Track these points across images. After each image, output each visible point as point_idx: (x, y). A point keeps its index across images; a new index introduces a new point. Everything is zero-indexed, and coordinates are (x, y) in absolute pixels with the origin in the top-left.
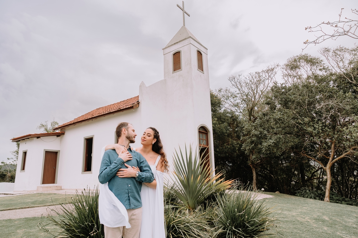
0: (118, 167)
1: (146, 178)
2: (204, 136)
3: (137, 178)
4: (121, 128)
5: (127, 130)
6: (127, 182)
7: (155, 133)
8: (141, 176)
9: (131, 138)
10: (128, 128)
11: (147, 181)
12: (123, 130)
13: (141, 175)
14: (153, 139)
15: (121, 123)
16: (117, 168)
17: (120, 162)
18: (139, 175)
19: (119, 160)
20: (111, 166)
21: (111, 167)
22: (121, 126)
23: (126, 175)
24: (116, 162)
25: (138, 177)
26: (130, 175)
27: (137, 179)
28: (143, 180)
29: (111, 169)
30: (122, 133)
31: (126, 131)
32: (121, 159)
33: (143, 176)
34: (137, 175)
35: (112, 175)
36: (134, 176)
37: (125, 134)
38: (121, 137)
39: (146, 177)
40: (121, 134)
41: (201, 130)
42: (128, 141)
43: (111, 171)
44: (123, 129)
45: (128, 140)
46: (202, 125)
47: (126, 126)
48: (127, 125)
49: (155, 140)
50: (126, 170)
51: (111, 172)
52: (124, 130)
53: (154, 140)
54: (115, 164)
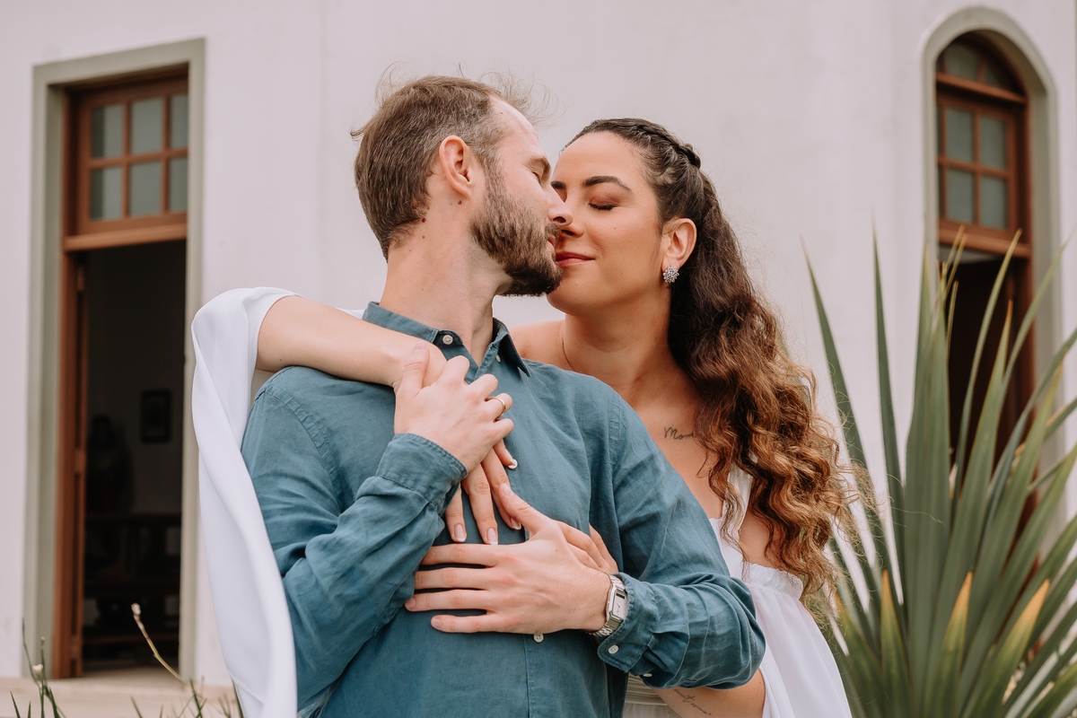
0: (411, 535)
1: (696, 641)
2: (990, 129)
3: (612, 640)
4: (417, 133)
5: (486, 162)
6: (521, 692)
7: (662, 162)
8: (650, 617)
9: (521, 240)
10: (490, 140)
11: (704, 669)
12: (448, 156)
13: (650, 607)
14: (660, 232)
15: (421, 87)
16: (402, 550)
17: (425, 478)
18: (636, 612)
19: (418, 458)
20: (339, 533)
21: (339, 544)
22: (424, 115)
23: (513, 604)
24: (387, 488)
25: (624, 636)
26: (548, 606)
27: (613, 650)
28: (669, 661)
29: (346, 563)
30: (435, 186)
31: (476, 173)
32: (435, 448)
33: (667, 615)
34: (619, 610)
35: (365, 615)
36: (590, 625)
37: (460, 197)
38: (420, 229)
39: (697, 631)
40: (424, 203)
41: (960, 77)
42: (490, 274)
43: (347, 574)
44: (446, 146)
45: (492, 263)
46: (968, 13)
47: (471, 119)
48: (483, 106)
49: (687, 237)
50: (507, 561)
51: (351, 591)
52: (454, 157)
53: (667, 241)
54: (377, 508)
